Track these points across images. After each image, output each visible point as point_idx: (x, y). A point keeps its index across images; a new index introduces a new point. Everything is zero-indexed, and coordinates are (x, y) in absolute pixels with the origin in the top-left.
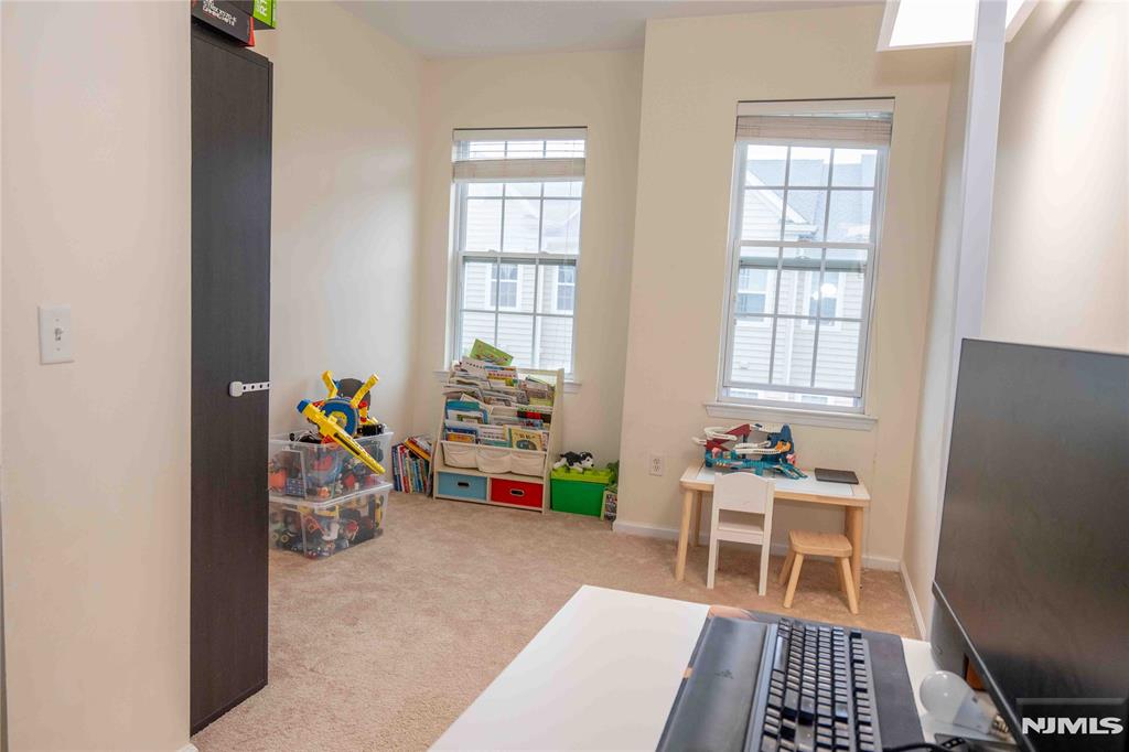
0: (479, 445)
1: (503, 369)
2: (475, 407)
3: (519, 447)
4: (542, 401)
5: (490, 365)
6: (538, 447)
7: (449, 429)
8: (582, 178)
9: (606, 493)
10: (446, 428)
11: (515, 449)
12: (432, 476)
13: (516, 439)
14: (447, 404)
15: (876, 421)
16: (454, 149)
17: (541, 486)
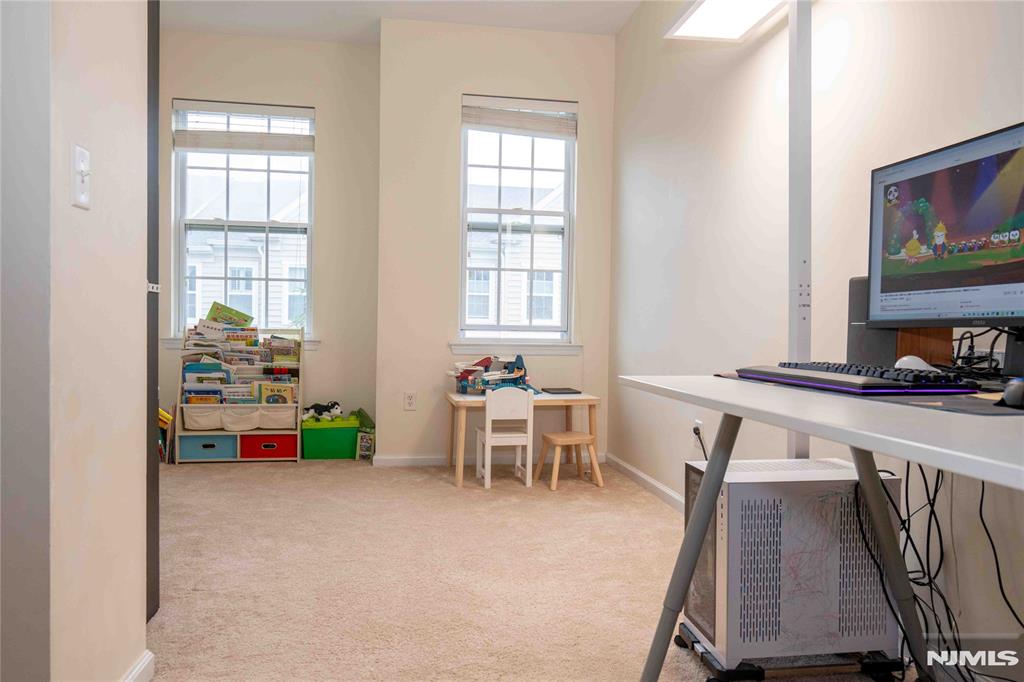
0: (224, 405)
1: (243, 330)
2: (218, 368)
3: (268, 402)
4: (288, 357)
5: (230, 326)
6: (289, 399)
7: (190, 392)
8: (312, 154)
9: (360, 435)
10: (184, 392)
11: (264, 404)
12: (173, 441)
13: (266, 394)
14: (184, 369)
15: (581, 347)
16: (173, 118)
17: (296, 435)
